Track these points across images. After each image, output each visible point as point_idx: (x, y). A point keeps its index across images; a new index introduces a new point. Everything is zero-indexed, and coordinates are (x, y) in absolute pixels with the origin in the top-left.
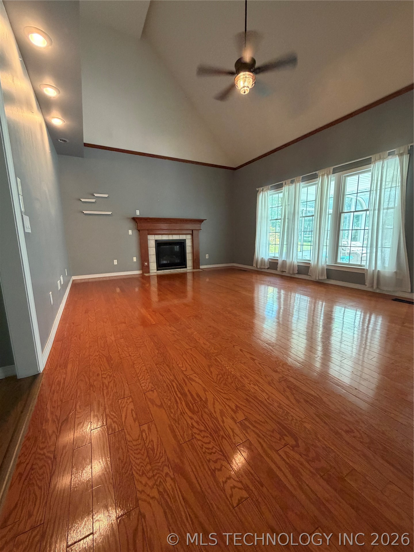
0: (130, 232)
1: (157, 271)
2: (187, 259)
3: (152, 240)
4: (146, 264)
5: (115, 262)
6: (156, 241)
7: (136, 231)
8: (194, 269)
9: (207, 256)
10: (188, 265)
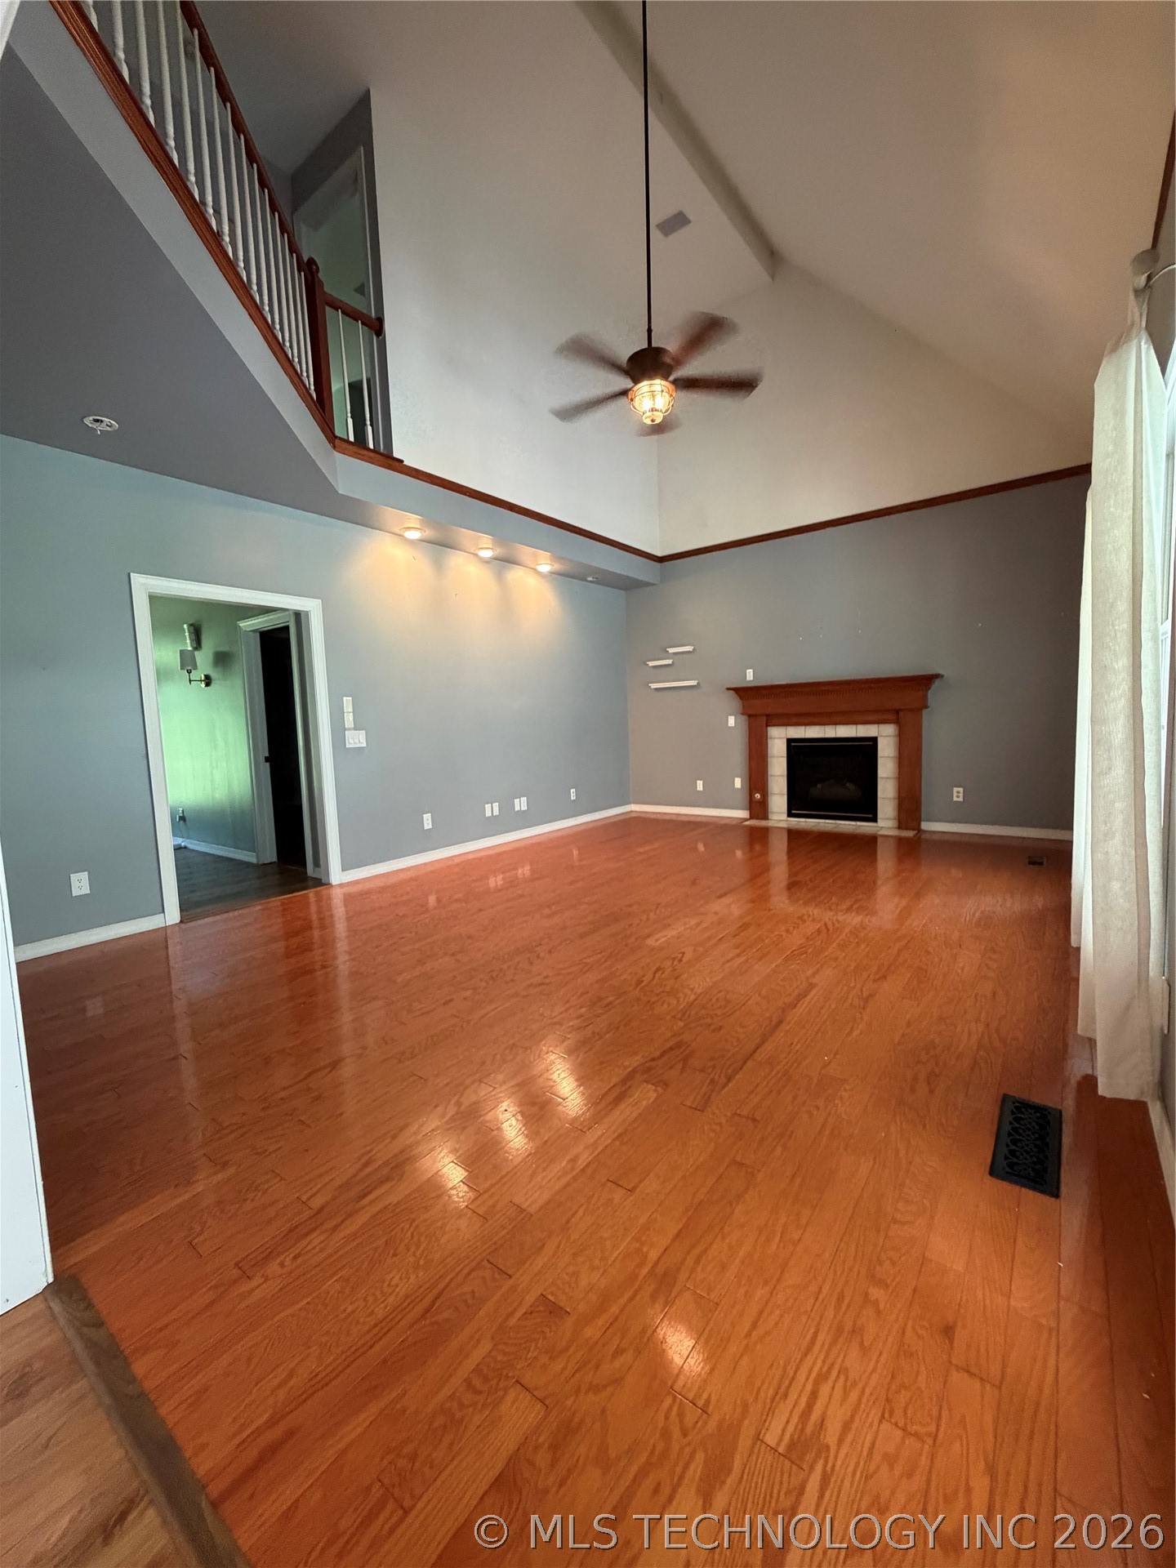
0: (731, 721)
1: (789, 819)
2: (880, 794)
3: (778, 740)
4: (758, 796)
5: (700, 785)
6: (789, 741)
7: (744, 718)
8: (900, 828)
9: (958, 794)
10: (880, 815)
